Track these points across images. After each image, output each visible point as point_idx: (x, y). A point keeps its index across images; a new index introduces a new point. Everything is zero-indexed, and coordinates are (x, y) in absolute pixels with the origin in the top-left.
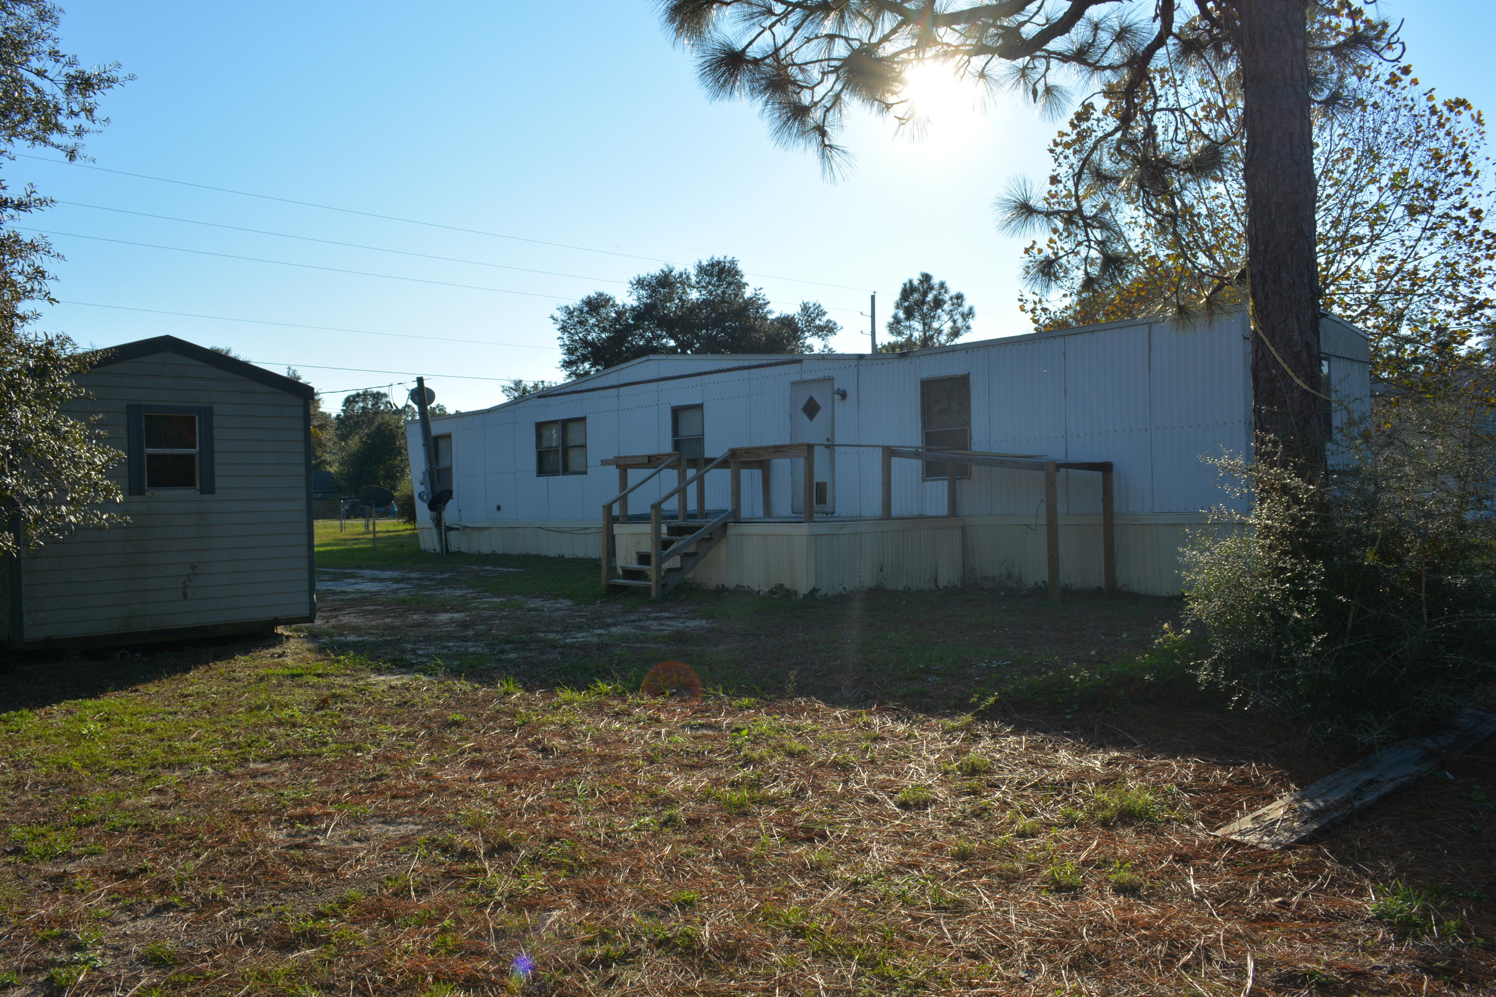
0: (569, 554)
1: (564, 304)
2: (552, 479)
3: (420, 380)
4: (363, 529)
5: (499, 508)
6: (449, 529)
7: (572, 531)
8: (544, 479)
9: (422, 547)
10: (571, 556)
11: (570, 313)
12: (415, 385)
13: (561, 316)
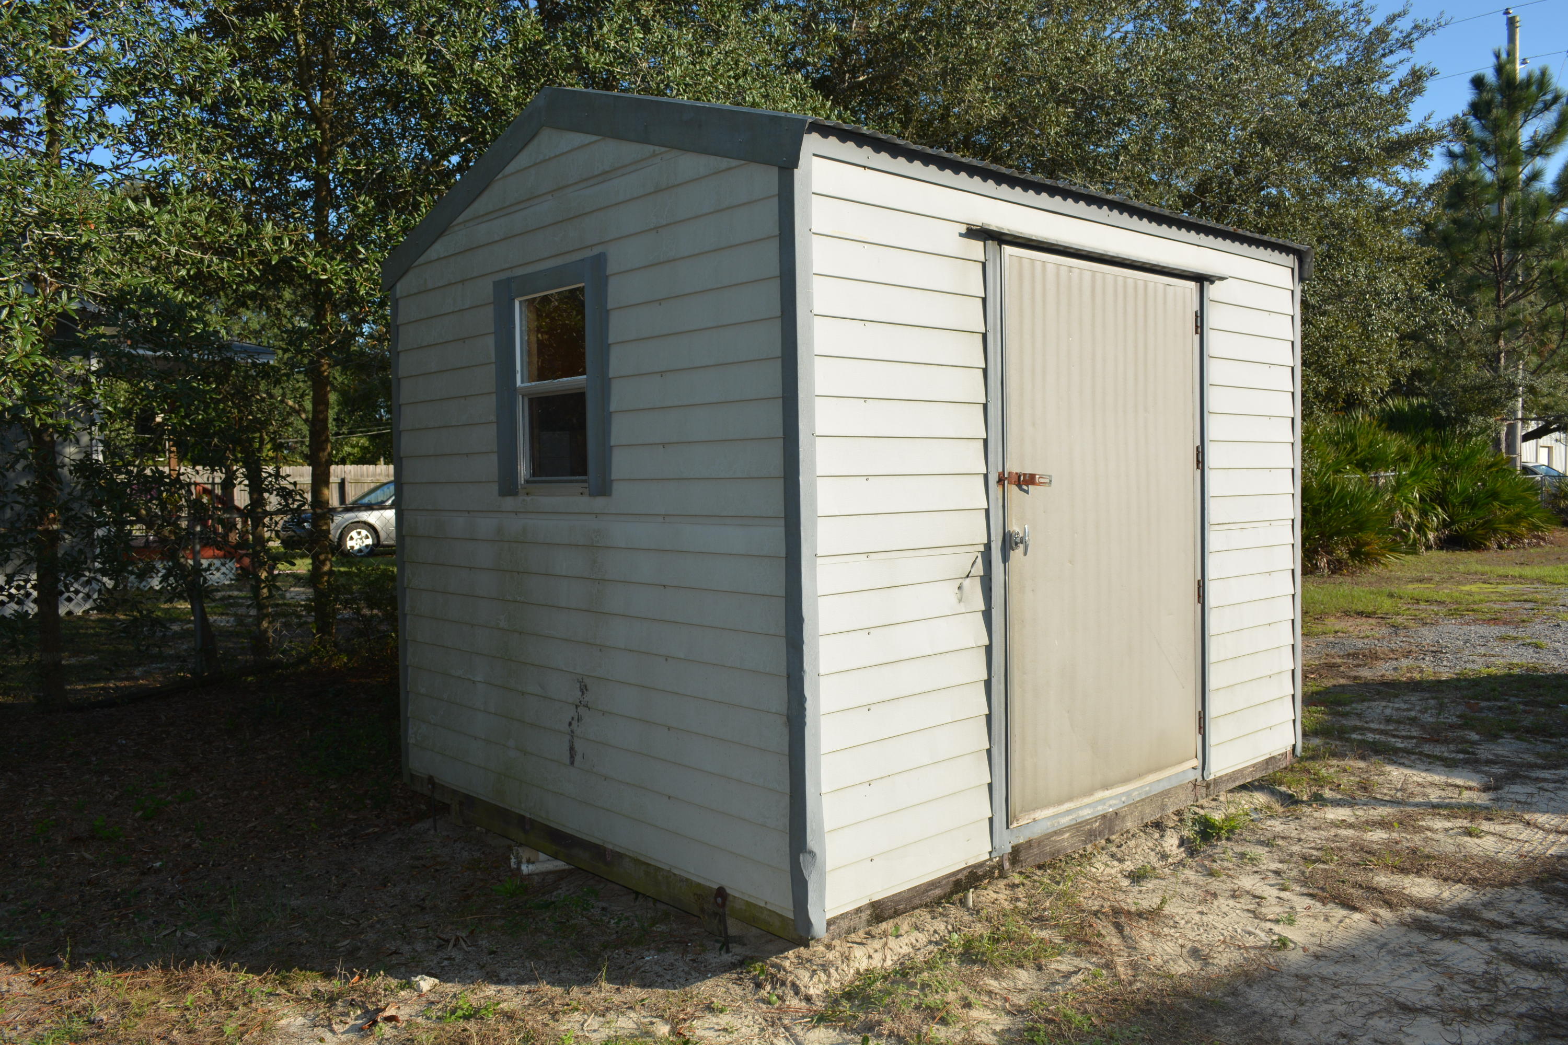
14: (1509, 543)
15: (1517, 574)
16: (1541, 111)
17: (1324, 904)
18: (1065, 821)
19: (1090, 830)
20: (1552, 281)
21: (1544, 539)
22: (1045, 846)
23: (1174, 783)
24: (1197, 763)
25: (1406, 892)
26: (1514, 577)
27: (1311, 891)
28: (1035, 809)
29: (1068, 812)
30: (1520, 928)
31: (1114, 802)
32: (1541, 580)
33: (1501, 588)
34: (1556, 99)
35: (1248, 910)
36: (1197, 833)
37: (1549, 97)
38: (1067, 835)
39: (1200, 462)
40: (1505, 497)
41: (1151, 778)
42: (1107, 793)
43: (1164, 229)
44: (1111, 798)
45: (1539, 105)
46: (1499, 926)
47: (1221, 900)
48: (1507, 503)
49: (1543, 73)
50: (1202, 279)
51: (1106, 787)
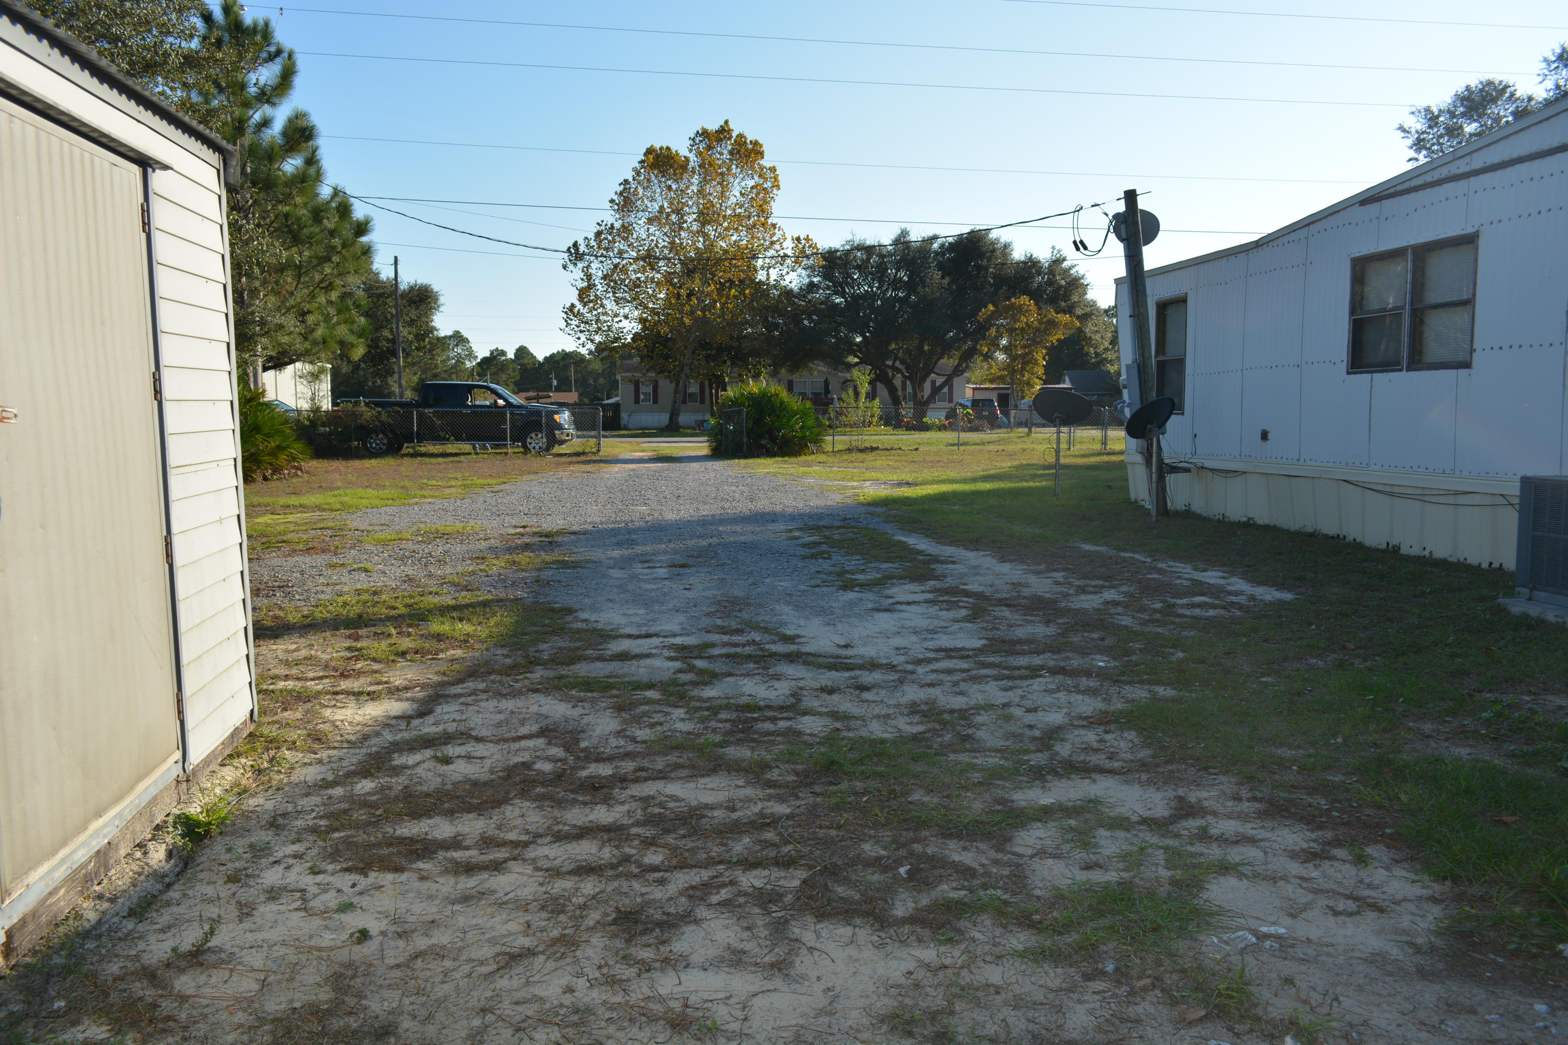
0: (1410, 545)
1: (1422, 104)
2: (1381, 379)
3: (1131, 197)
4: (1098, 447)
5: (1265, 436)
6: (1174, 469)
7: (1422, 496)
8: (1363, 379)
9: (1133, 496)
10: (1416, 551)
11: (1432, 119)
12: (1121, 207)
13: (1417, 124)
14: (272, 475)
15: (297, 503)
16: (266, 61)
17: (366, 876)
18: (60, 874)
19: (85, 876)
20: (287, 226)
21: (300, 469)
22: (40, 916)
23: (160, 786)
24: (178, 755)
25: (429, 837)
26: (295, 507)
27: (345, 866)
28: (27, 873)
29: (63, 861)
30: (540, 841)
31: (108, 829)
32: (319, 508)
33: (291, 518)
34: (279, 52)
35: (297, 909)
36: (183, 836)
37: (273, 49)
38: (62, 891)
39: (158, 392)
40: (266, 430)
41: (141, 787)
42: (101, 821)
43: (104, 90)
44: (105, 826)
45: (264, 55)
46: (526, 845)
47: (262, 908)
48: (268, 435)
49: (267, 24)
50: (145, 163)
51: (99, 814)
